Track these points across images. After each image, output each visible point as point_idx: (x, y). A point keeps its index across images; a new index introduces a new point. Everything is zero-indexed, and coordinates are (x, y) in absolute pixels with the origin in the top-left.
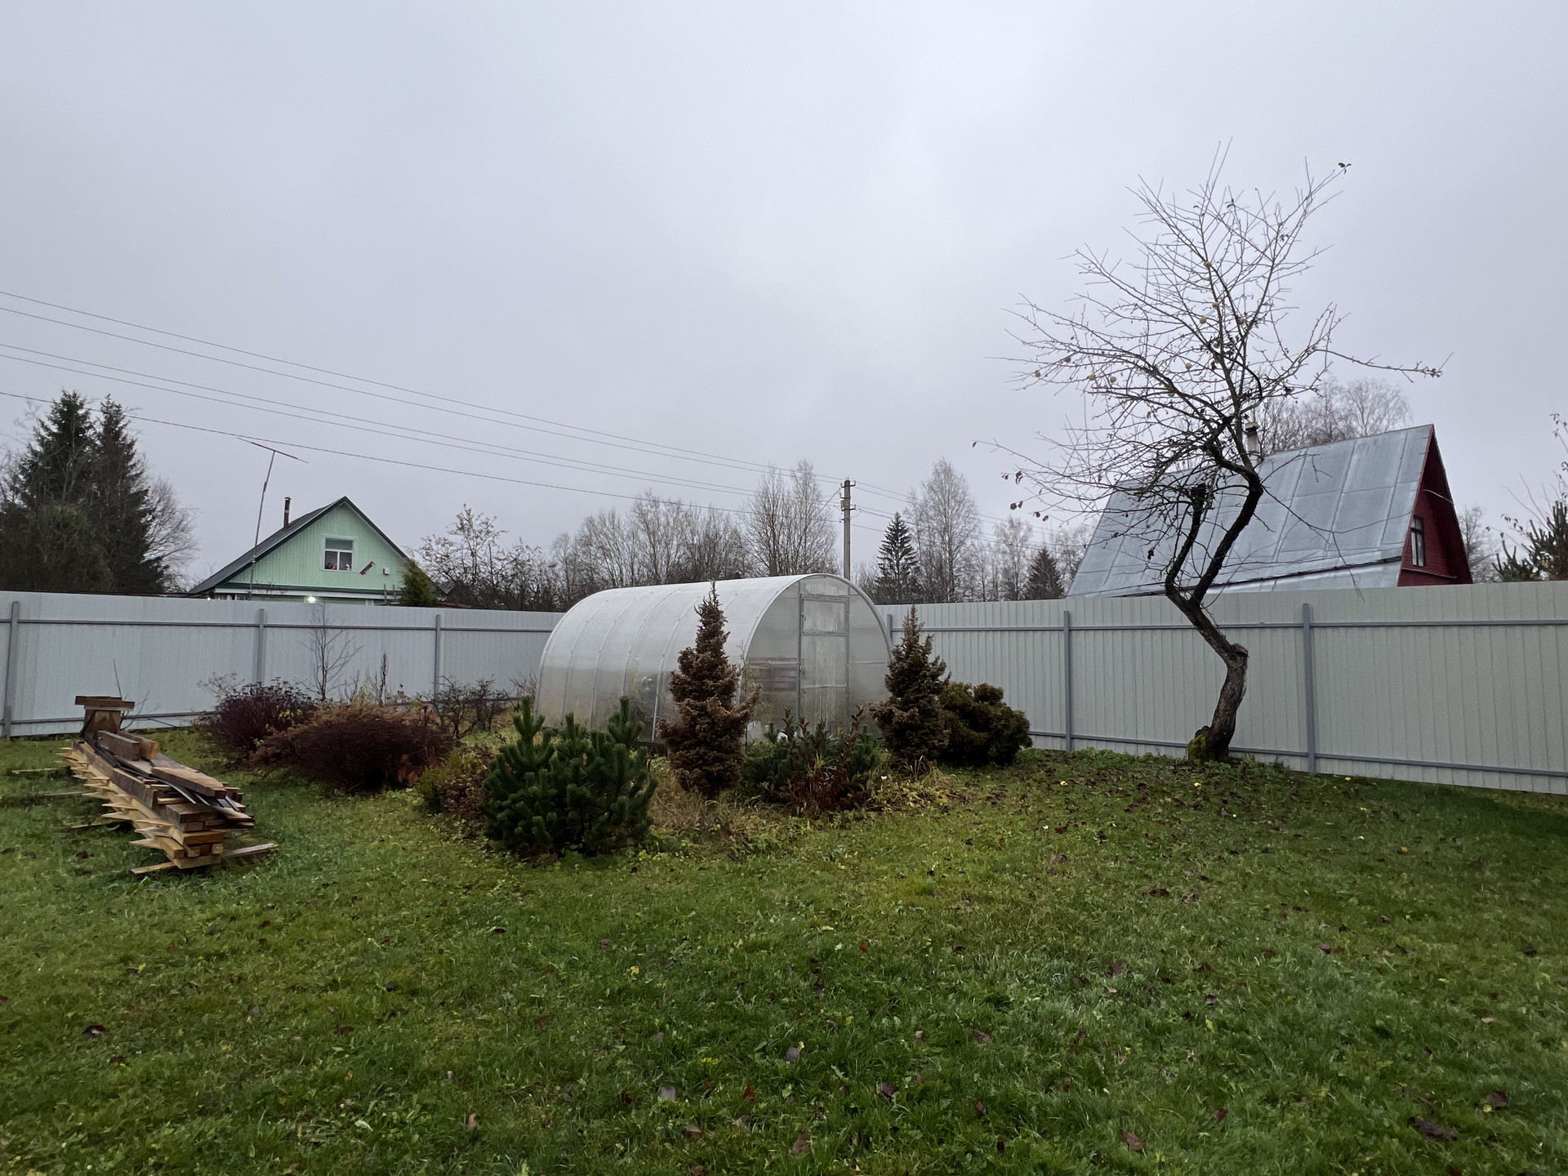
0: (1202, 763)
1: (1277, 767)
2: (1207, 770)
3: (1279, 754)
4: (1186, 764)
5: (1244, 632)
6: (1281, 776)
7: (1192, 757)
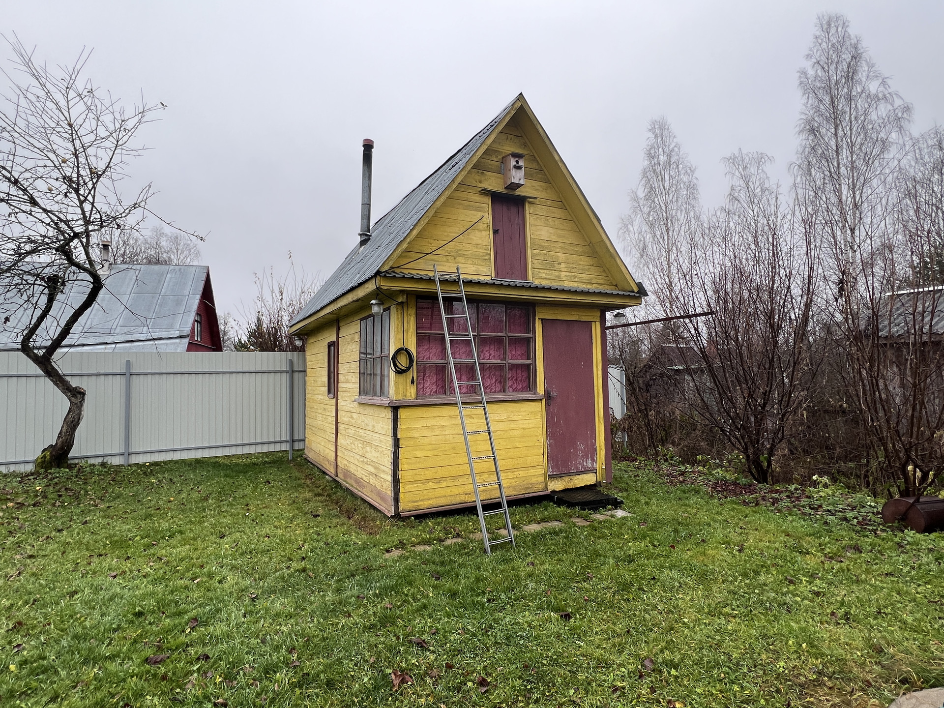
0: (46, 471)
1: (103, 465)
2: (50, 476)
3: (104, 456)
4: (32, 474)
5: (85, 378)
6: (105, 470)
7: (37, 469)
